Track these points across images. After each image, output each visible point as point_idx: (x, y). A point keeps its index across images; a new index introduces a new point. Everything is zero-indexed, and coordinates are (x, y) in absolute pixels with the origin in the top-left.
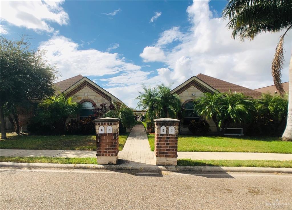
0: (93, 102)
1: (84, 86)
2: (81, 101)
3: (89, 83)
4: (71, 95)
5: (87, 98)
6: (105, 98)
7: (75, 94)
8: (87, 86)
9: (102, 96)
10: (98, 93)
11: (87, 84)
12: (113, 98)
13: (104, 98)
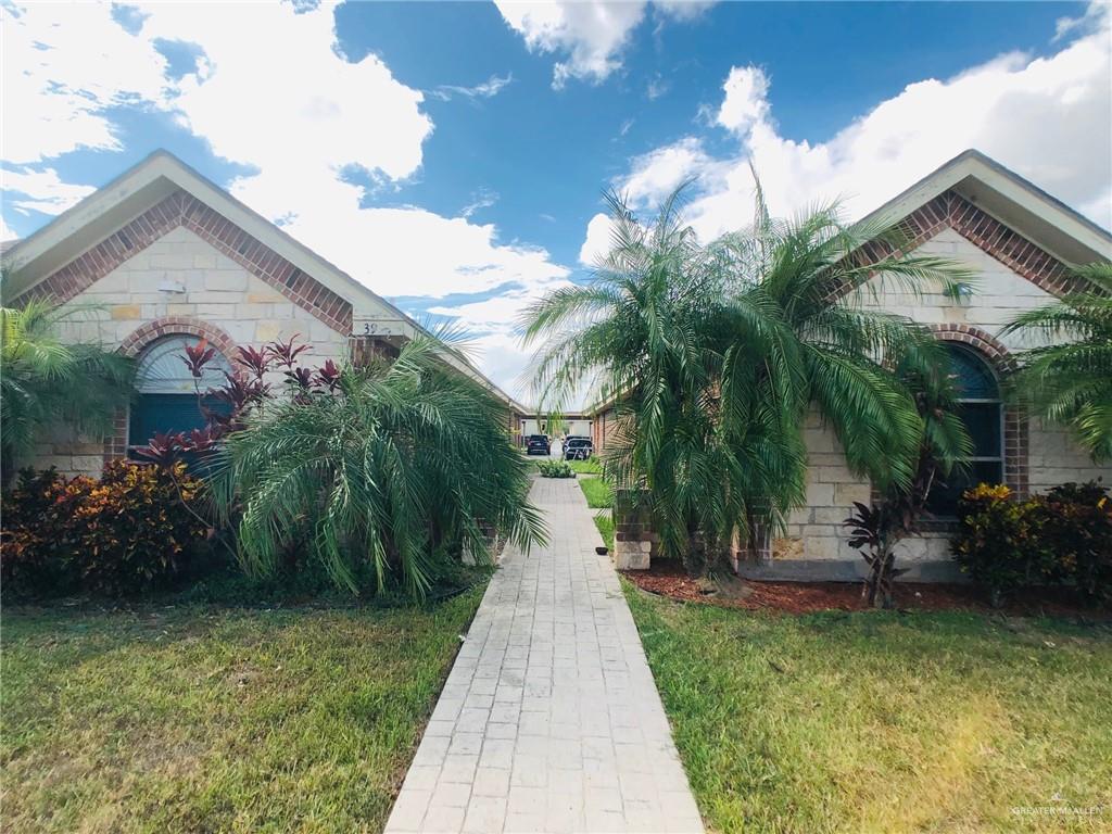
0: (225, 338)
1: (164, 223)
2: (141, 333)
3: (199, 207)
4: (68, 289)
5: (176, 312)
6: (308, 308)
7: (95, 279)
8: (184, 222)
9: (292, 299)
10: (258, 273)
11: (183, 214)
12: (361, 310)
13: (300, 311)
